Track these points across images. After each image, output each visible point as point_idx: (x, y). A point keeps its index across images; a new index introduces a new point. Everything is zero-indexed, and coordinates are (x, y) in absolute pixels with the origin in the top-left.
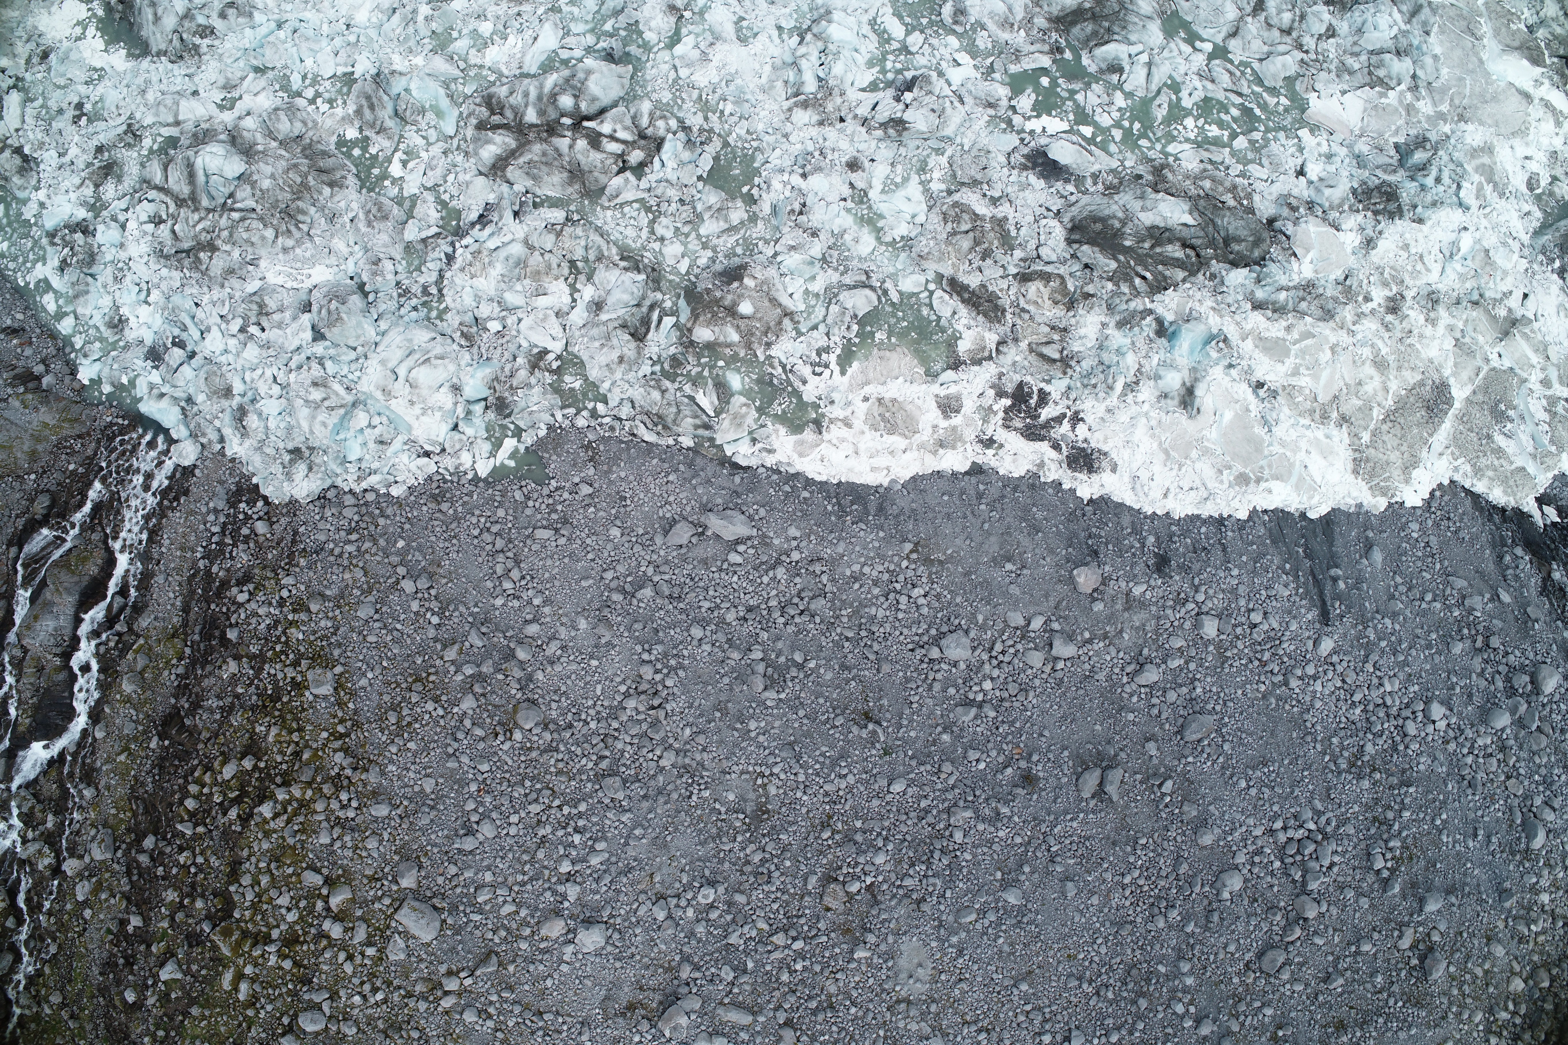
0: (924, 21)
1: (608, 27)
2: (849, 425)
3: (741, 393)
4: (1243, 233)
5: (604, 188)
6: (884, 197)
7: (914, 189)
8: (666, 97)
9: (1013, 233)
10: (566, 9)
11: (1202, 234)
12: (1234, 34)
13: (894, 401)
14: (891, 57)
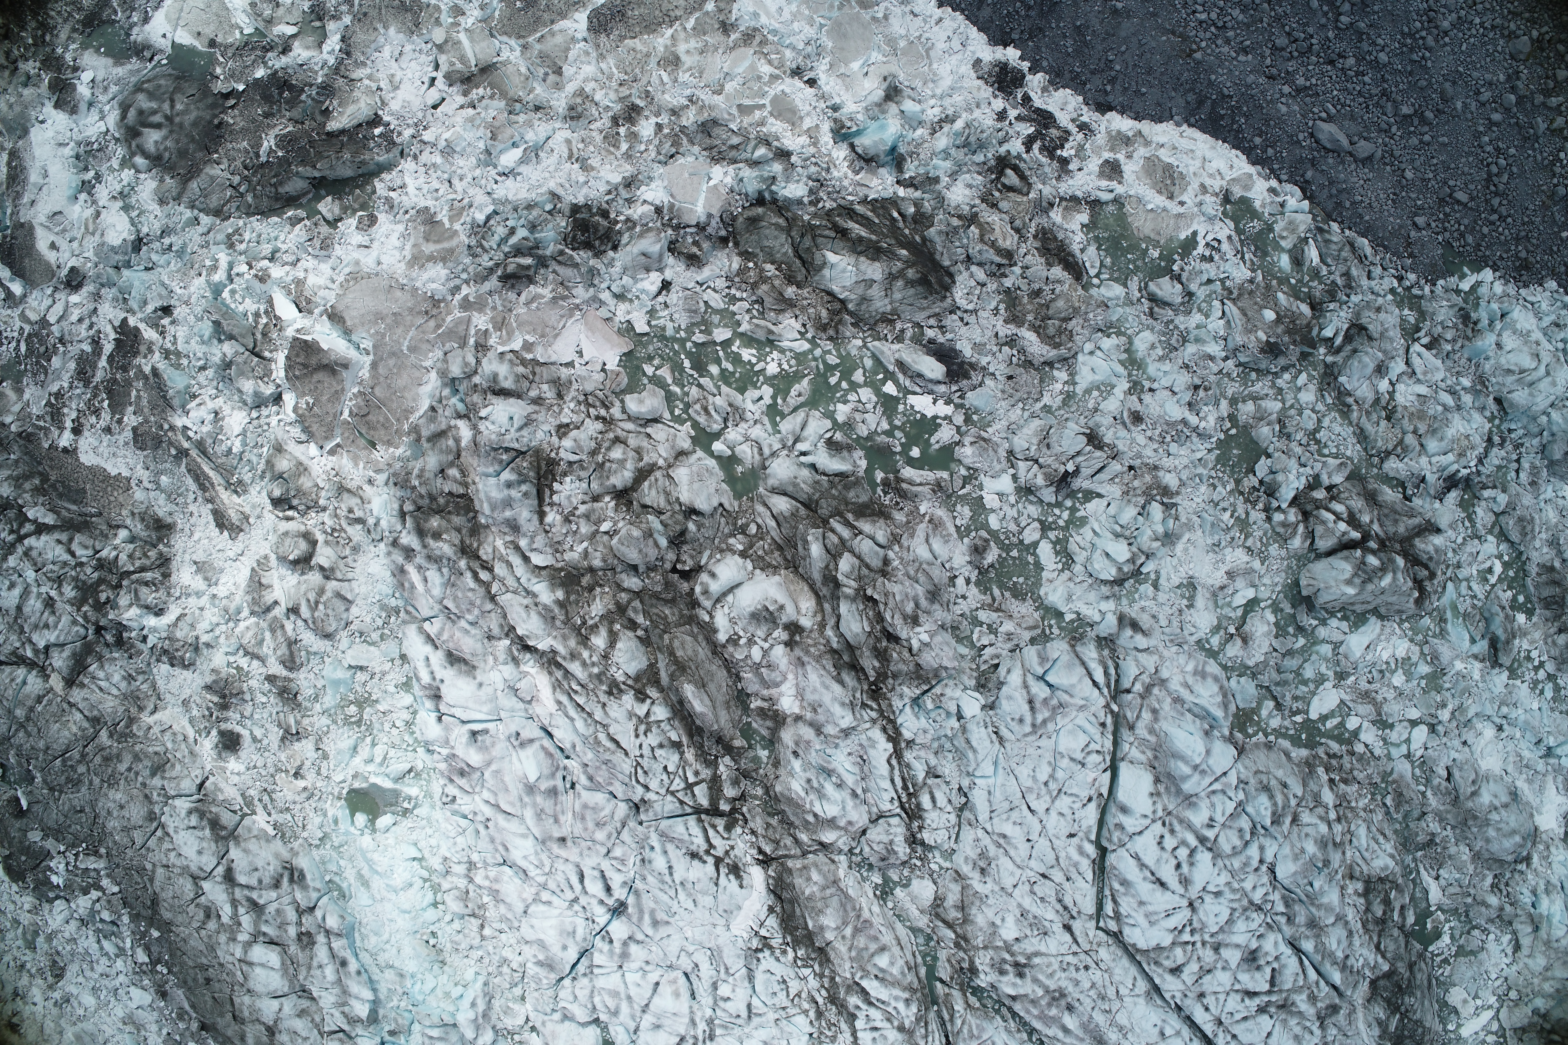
0: (1015, 553)
1: (1301, 641)
2: (1203, 187)
3: (1283, 250)
4: (770, 232)
5: (1348, 479)
6: (1114, 380)
7: (1085, 378)
8: (1274, 549)
9: (1002, 306)
10: (1331, 674)
11: (820, 240)
12: (681, 454)
13: (1160, 192)
14: (1061, 523)
